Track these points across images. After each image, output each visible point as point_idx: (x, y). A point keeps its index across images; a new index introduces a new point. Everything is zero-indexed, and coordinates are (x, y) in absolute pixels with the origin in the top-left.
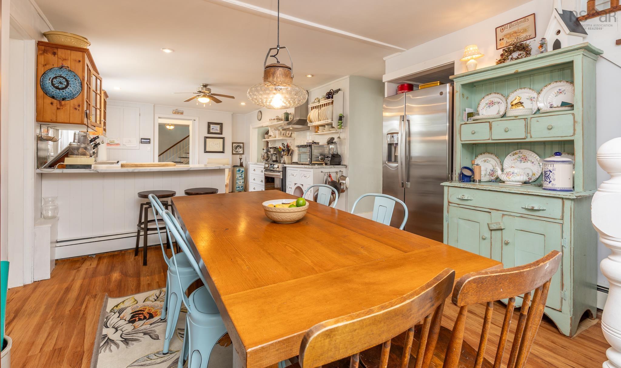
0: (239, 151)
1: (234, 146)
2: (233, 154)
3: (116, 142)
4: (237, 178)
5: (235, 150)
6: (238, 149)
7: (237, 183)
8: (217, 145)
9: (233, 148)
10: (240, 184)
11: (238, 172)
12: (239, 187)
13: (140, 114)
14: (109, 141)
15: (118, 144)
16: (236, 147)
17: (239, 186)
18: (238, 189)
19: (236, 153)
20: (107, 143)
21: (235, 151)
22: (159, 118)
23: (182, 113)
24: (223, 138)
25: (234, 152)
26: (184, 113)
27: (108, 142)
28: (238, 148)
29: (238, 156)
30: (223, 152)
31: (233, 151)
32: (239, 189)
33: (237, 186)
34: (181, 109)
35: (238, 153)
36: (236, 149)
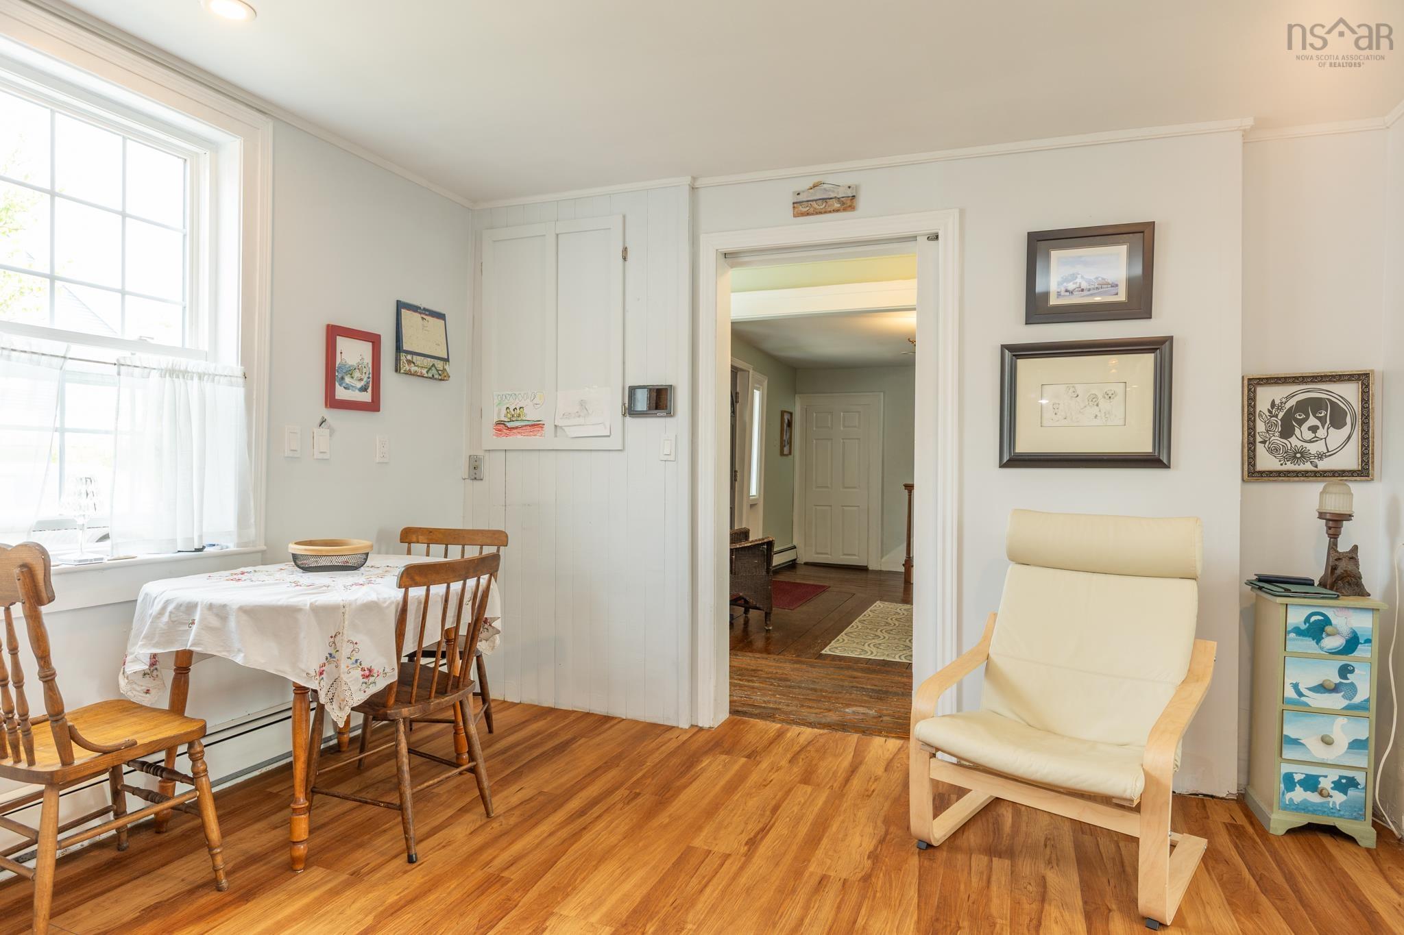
0: (1313, 448)
1: (1263, 405)
2: (1253, 473)
3: (531, 415)
4: (1290, 693)
5: (1276, 439)
6: (1309, 435)
7: (1296, 742)
8: (1102, 402)
9: (1260, 427)
10: (1318, 751)
11: (1308, 644)
12: (1311, 783)
13: (625, 250)
14: (504, 411)
15: (536, 426)
16: (1290, 414)
17: (1314, 771)
18: (1299, 795)
19: (1290, 466)
20: (496, 419)
21: (1273, 451)
22: (730, 257)
23: (848, 203)
24: (1159, 347)
25: (1266, 461)
26: (862, 202)
27: (499, 414)
28: (1312, 421)
29: (1310, 496)
30: (1154, 461)
31: (1261, 450)
32: (1314, 798)
33: (1286, 768)
34: (839, 178)
35: (1308, 466)
36: (1287, 432)
